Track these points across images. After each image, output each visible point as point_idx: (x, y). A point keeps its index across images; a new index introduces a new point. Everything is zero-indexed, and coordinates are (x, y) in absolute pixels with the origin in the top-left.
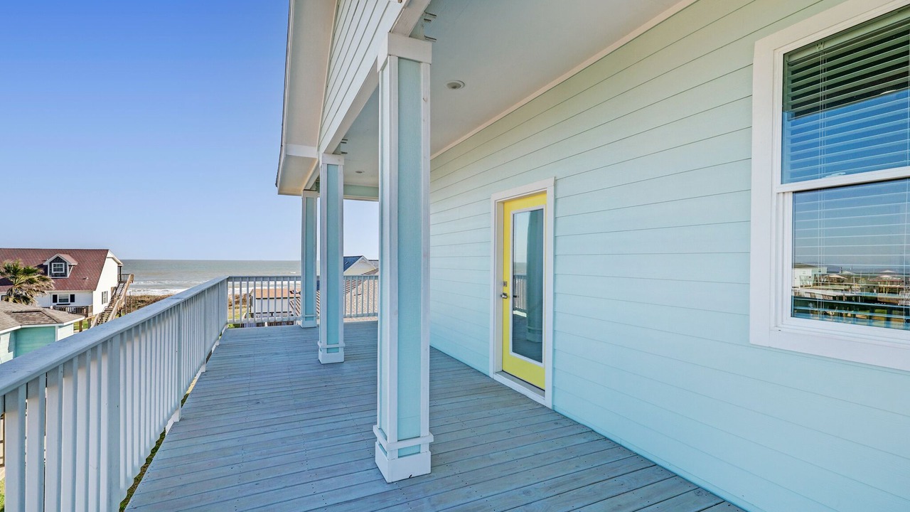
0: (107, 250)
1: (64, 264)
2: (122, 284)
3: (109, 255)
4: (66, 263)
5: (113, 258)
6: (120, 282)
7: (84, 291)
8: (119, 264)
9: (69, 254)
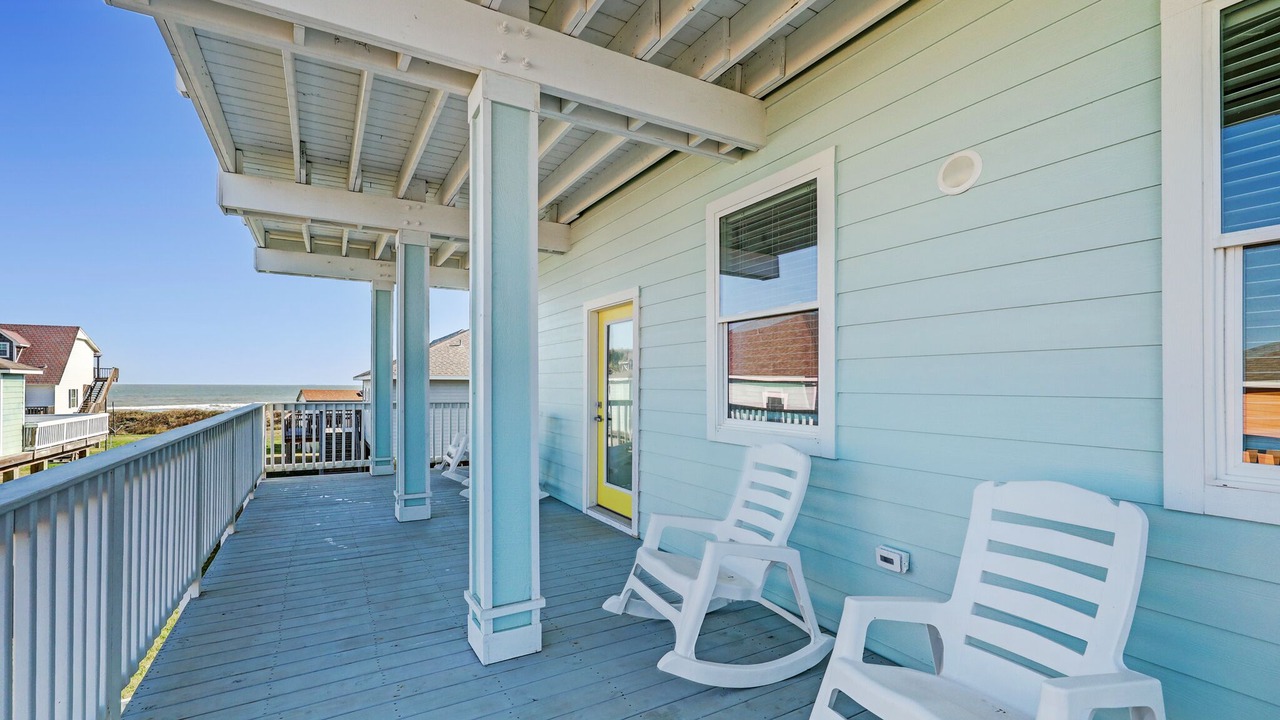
0: (78, 328)
1: (8, 344)
2: (99, 384)
3: (80, 334)
4: (11, 343)
5: (85, 341)
6: (97, 380)
7: (40, 384)
8: (95, 351)
9: (17, 331)
